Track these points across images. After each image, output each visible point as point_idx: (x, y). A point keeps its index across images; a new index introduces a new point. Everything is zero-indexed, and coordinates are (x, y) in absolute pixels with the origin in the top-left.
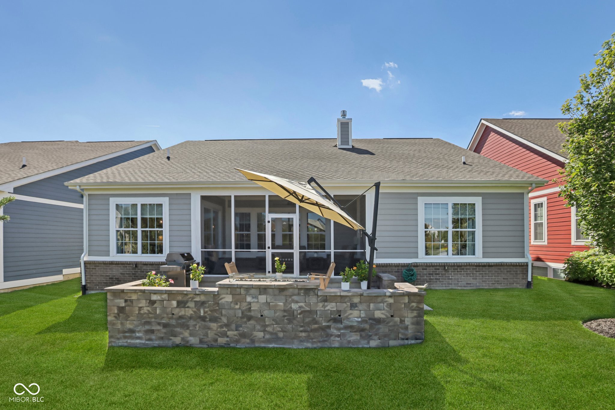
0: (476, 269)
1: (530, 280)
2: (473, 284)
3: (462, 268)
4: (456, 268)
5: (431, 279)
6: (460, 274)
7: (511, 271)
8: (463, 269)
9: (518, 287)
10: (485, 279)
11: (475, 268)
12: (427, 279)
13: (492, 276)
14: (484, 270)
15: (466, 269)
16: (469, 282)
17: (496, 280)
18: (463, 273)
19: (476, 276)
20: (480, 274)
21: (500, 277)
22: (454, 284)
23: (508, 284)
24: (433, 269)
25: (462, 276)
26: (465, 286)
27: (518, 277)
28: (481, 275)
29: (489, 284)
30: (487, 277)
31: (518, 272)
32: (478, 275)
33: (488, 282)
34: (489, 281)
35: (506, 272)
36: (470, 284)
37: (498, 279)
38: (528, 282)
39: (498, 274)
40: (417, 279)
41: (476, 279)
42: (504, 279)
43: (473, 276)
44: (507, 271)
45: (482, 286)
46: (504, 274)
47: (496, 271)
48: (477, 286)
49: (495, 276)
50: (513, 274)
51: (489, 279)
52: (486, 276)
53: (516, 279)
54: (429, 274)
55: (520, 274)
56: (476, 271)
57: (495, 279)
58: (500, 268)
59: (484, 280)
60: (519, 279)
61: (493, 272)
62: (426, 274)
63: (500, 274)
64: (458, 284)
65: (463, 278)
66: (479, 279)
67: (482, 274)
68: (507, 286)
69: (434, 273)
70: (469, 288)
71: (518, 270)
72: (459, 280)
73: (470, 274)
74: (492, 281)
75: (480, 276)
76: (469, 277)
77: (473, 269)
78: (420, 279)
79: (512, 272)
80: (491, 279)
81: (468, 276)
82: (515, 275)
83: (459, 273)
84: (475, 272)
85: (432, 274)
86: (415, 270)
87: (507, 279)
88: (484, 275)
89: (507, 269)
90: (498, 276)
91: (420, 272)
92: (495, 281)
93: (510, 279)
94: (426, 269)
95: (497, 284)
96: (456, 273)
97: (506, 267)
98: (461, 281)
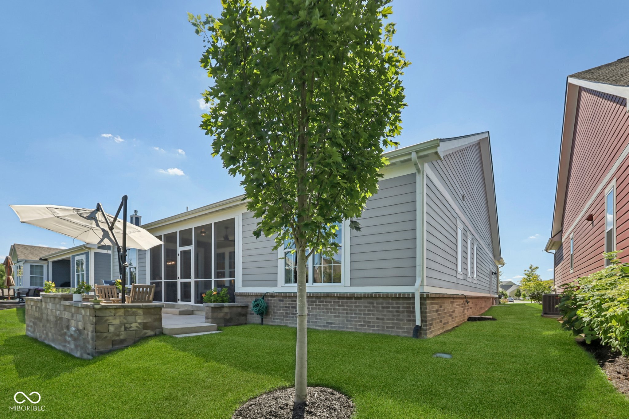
0: (339, 302)
1: (418, 323)
2: (334, 324)
3: (322, 300)
4: (314, 299)
5: (287, 313)
6: (319, 309)
7: (388, 307)
8: (323, 302)
9: (401, 334)
10: (351, 317)
11: (337, 300)
12: (283, 313)
13: (360, 314)
14: (349, 304)
15: (326, 302)
16: (330, 321)
17: (367, 320)
18: (322, 307)
19: (339, 313)
20: (344, 310)
21: (372, 316)
22: (312, 322)
23: (383, 327)
24: (289, 301)
25: (320, 312)
26: (324, 326)
27: (401, 317)
28: (345, 312)
29: (356, 325)
30: (354, 315)
31: (401, 309)
32: (341, 311)
33: (354, 323)
34: (355, 321)
35: (381, 309)
36: (331, 323)
37: (369, 318)
38: (417, 326)
39: (369, 311)
40: (274, 312)
41: (339, 317)
42: (378, 319)
43: (335, 313)
44: (383, 307)
45: (347, 328)
46: (377, 311)
47: (366, 307)
48: (339, 327)
49: (364, 314)
50: (392, 312)
51: (356, 318)
52: (352, 314)
53: (397, 320)
54: (286, 307)
55: (403, 312)
56: (339, 306)
57: (365, 318)
58: (371, 301)
59: (349, 319)
60: (402, 320)
61: (362, 308)
62: (283, 307)
63: (372, 311)
64: (317, 322)
65: (322, 314)
66: (343, 317)
67: (347, 310)
68: (383, 330)
69: (290, 306)
70: (330, 329)
71: (401, 306)
72: (318, 317)
73: (331, 309)
74: (360, 321)
75: (343, 313)
76: (330, 314)
77: (334, 302)
78: (277, 312)
79: (391, 309)
80: (359, 318)
81: (328, 313)
82: (395, 314)
83: (317, 307)
84: (337, 307)
85: (289, 307)
86: (273, 301)
87: (383, 319)
88: (349, 311)
89: (382, 303)
90: (369, 314)
91: (277, 304)
92: (364, 322)
93: (388, 319)
94: (282, 301)
95: (368, 326)
96: (314, 306)
97: (381, 301)
98: (321, 319)
